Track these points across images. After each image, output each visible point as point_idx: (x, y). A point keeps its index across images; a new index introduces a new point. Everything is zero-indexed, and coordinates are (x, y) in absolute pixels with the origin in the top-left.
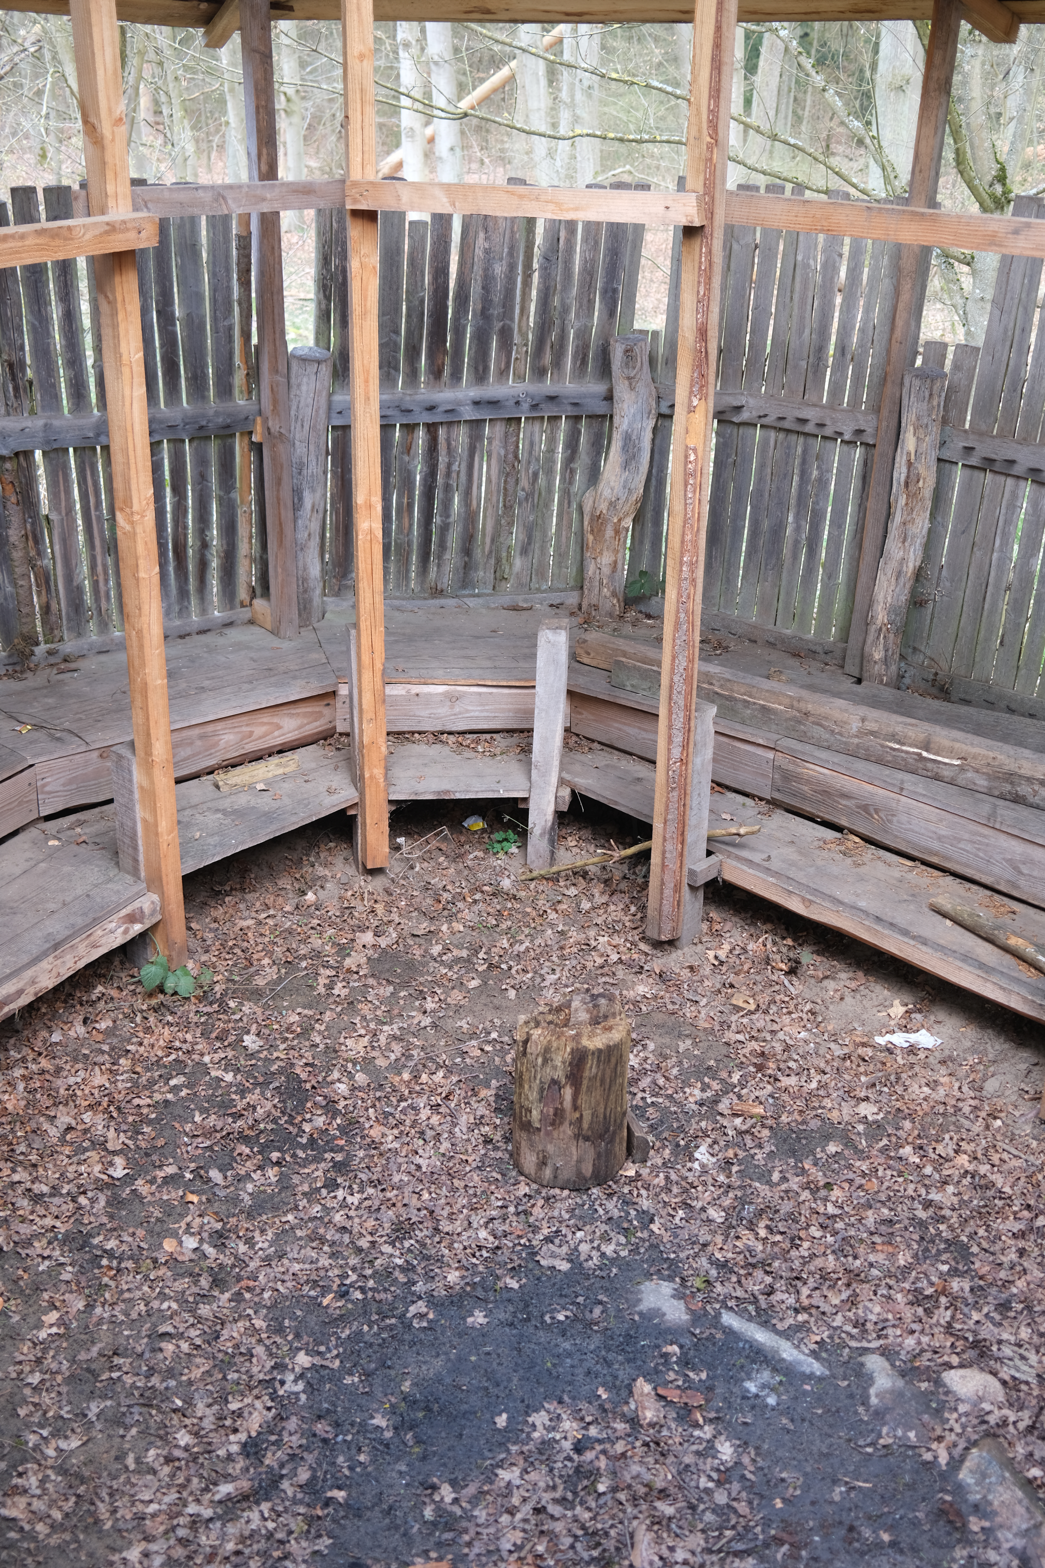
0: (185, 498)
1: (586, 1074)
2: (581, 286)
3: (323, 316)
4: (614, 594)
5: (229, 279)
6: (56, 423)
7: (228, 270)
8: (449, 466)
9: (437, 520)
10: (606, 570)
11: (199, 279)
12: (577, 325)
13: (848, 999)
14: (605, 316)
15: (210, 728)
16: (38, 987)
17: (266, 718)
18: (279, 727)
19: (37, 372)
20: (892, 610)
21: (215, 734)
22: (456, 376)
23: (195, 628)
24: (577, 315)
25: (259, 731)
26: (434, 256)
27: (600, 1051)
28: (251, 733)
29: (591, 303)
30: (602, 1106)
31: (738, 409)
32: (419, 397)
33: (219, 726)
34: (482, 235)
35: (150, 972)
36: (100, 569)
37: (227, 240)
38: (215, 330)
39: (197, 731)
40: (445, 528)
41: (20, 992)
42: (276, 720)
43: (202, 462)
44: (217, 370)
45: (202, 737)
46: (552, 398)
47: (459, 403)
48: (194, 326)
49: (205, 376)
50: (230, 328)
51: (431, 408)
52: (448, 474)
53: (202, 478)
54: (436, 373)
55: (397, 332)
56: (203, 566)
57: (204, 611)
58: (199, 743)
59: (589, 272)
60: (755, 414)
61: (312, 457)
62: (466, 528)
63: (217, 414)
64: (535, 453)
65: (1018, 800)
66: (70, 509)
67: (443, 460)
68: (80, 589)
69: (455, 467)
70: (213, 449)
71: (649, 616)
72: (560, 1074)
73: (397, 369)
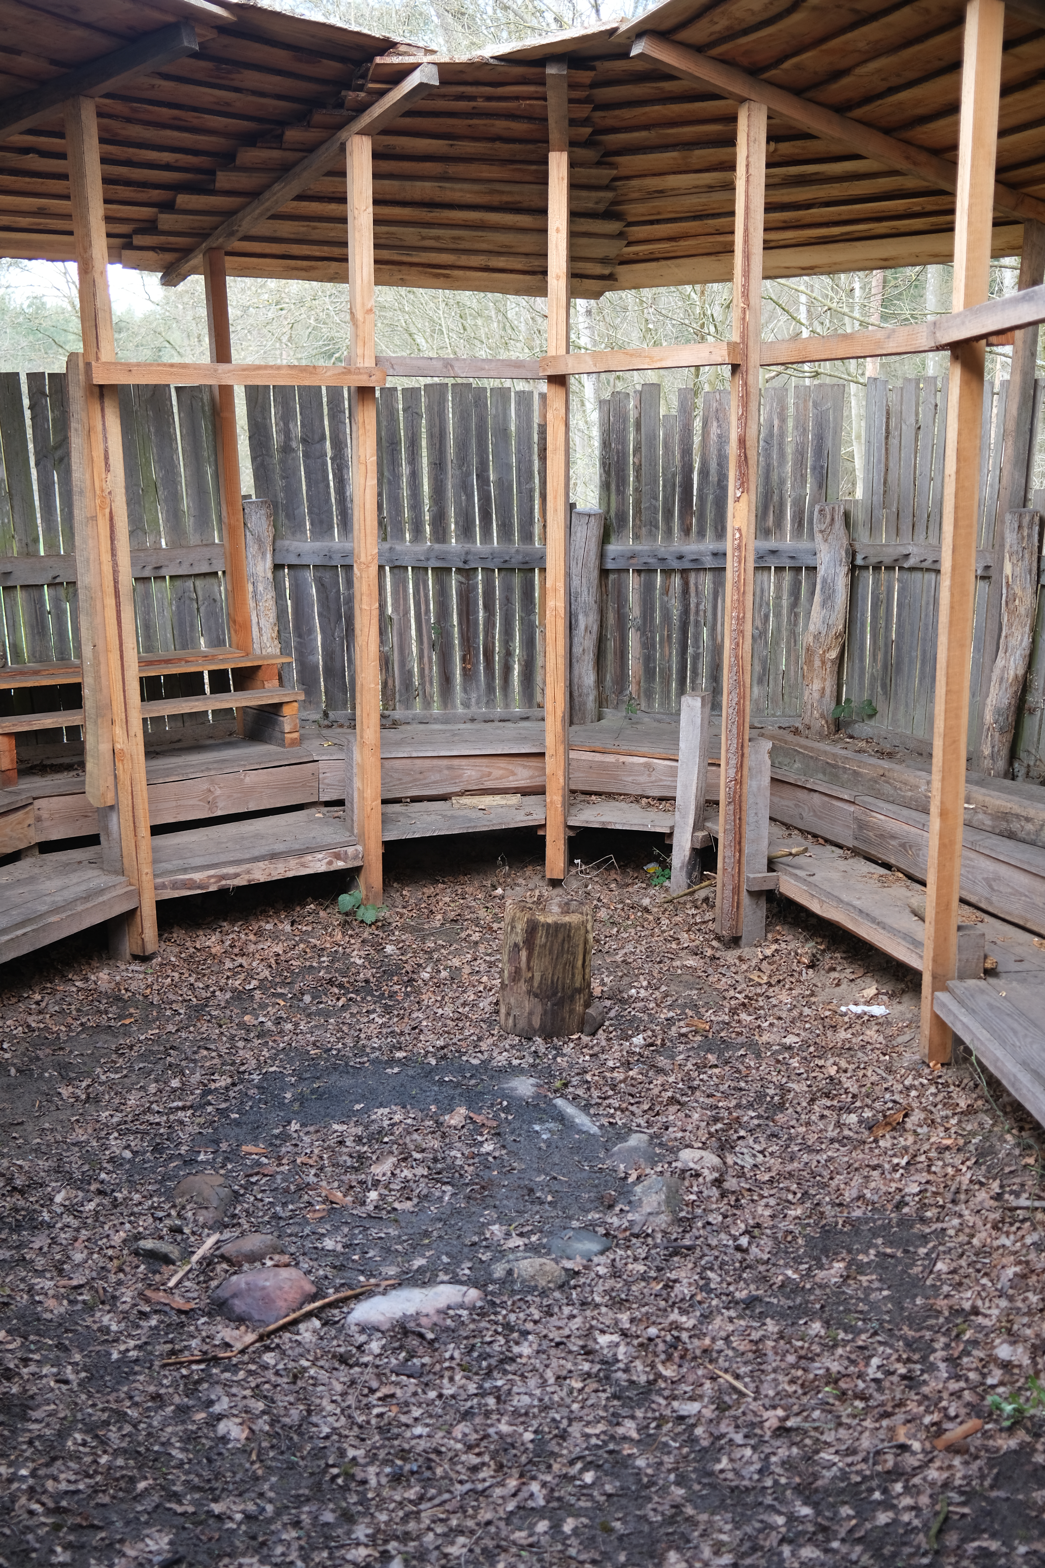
0: (494, 615)
1: (538, 942)
2: (795, 464)
3: (606, 486)
4: (822, 716)
5: (531, 455)
6: (398, 547)
7: (530, 448)
8: (698, 605)
9: (690, 650)
10: (816, 695)
11: (508, 454)
12: (794, 495)
13: (844, 986)
14: (816, 488)
15: (456, 762)
16: (252, 877)
17: (502, 763)
18: (513, 774)
19: (389, 512)
20: (998, 712)
21: (460, 768)
22: (701, 533)
23: (497, 717)
24: (793, 486)
25: (497, 773)
26: (682, 440)
27: (549, 925)
28: (490, 774)
29: (803, 478)
30: (550, 971)
31: (907, 556)
32: (672, 549)
33: (464, 762)
34: (715, 424)
35: (346, 900)
36: (426, 659)
37: (530, 427)
38: (520, 492)
39: (445, 762)
40: (696, 657)
41: (237, 875)
42: (510, 767)
43: (508, 589)
44: (520, 521)
45: (450, 768)
46: (773, 552)
47: (701, 554)
48: (504, 487)
49: (511, 525)
50: (531, 491)
51: (680, 558)
52: (697, 612)
53: (507, 601)
54: (686, 531)
55: (656, 498)
56: (507, 670)
57: (507, 706)
58: (446, 772)
59: (800, 454)
60: (918, 559)
61: (585, 589)
62: (713, 659)
63: (517, 551)
64: (765, 598)
65: (1011, 836)
66: (407, 612)
67: (693, 600)
68: (410, 673)
69: (702, 607)
70: (517, 580)
71: (851, 737)
72: (519, 939)
73: (657, 528)
